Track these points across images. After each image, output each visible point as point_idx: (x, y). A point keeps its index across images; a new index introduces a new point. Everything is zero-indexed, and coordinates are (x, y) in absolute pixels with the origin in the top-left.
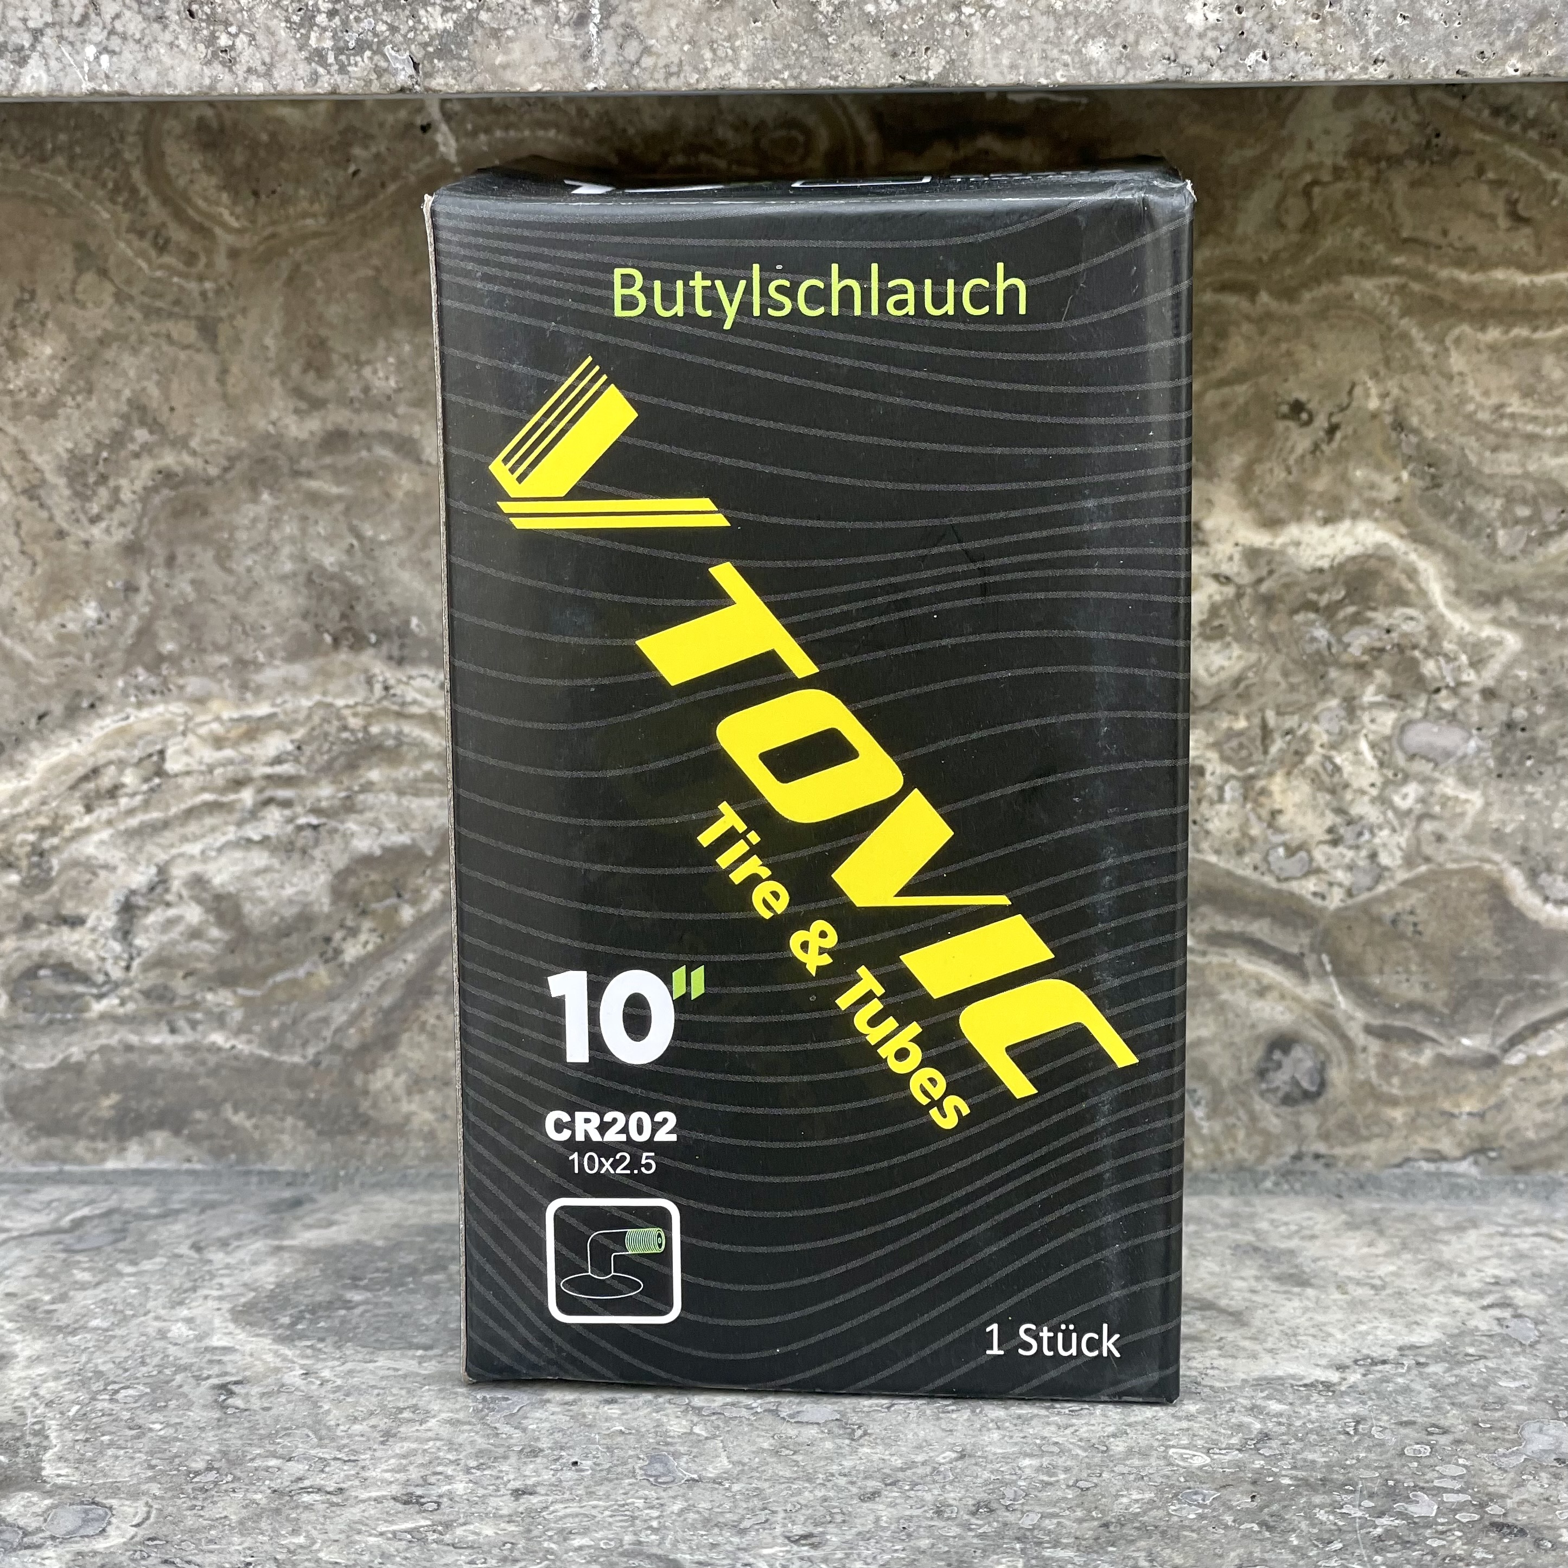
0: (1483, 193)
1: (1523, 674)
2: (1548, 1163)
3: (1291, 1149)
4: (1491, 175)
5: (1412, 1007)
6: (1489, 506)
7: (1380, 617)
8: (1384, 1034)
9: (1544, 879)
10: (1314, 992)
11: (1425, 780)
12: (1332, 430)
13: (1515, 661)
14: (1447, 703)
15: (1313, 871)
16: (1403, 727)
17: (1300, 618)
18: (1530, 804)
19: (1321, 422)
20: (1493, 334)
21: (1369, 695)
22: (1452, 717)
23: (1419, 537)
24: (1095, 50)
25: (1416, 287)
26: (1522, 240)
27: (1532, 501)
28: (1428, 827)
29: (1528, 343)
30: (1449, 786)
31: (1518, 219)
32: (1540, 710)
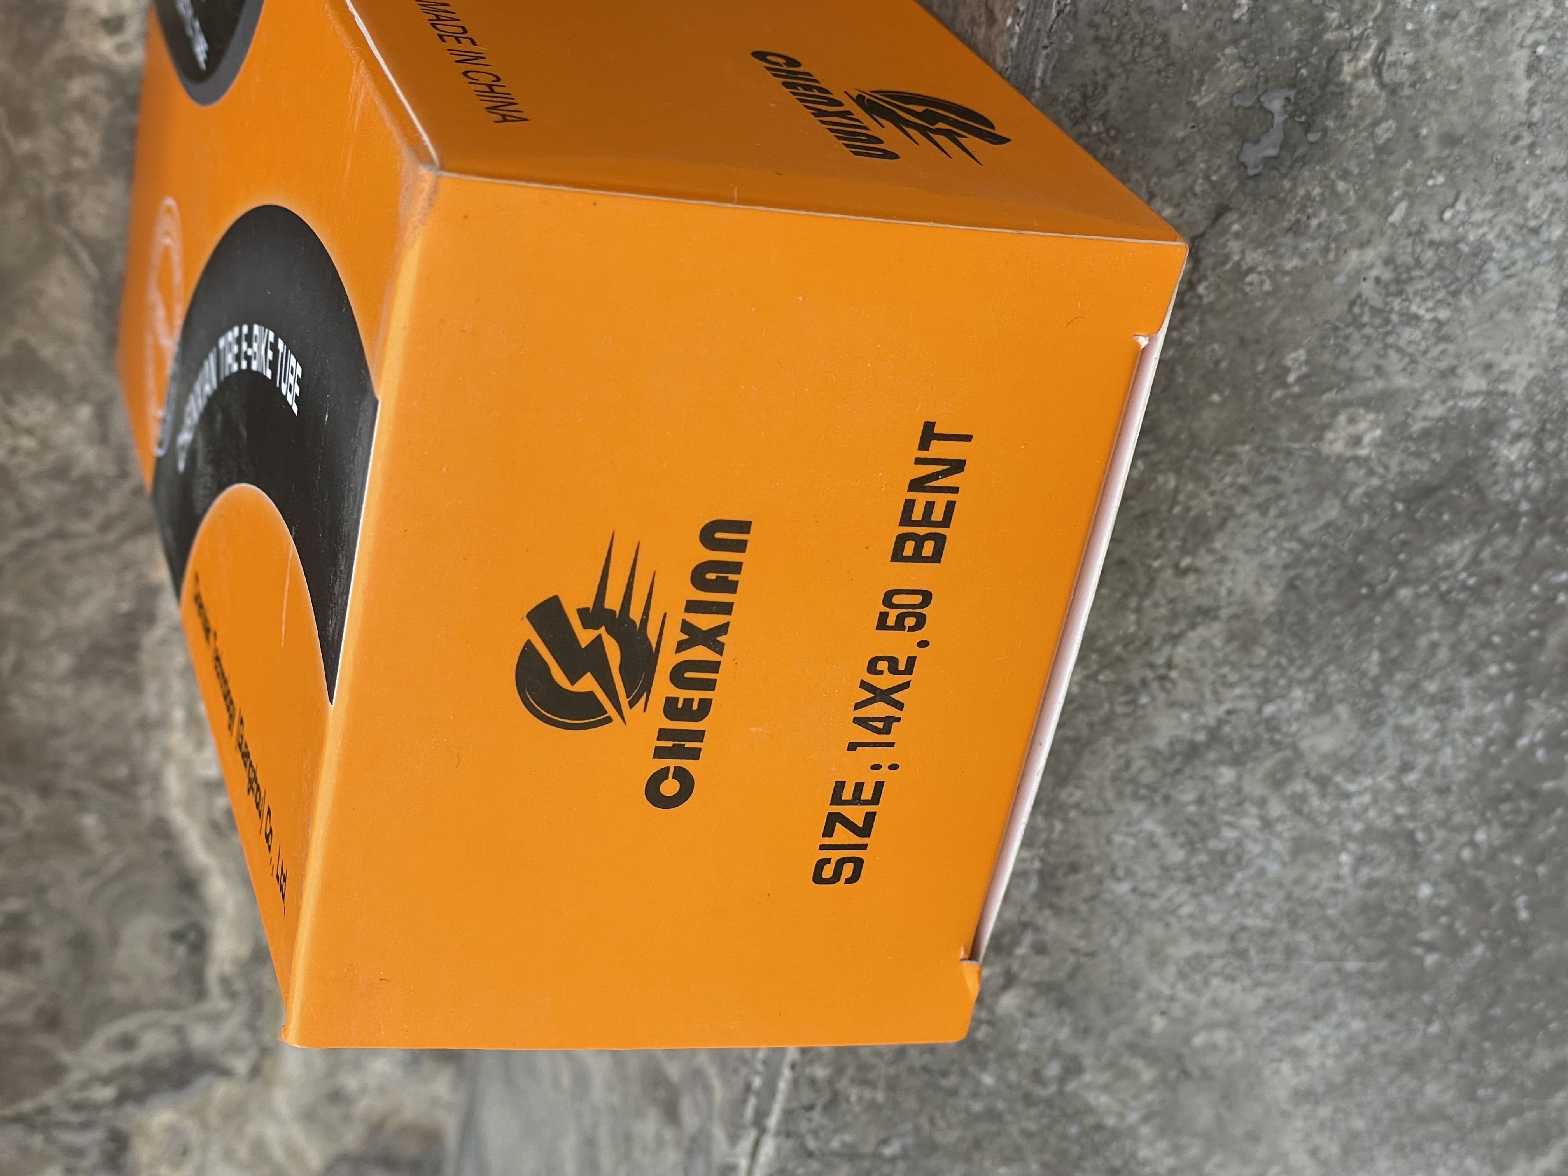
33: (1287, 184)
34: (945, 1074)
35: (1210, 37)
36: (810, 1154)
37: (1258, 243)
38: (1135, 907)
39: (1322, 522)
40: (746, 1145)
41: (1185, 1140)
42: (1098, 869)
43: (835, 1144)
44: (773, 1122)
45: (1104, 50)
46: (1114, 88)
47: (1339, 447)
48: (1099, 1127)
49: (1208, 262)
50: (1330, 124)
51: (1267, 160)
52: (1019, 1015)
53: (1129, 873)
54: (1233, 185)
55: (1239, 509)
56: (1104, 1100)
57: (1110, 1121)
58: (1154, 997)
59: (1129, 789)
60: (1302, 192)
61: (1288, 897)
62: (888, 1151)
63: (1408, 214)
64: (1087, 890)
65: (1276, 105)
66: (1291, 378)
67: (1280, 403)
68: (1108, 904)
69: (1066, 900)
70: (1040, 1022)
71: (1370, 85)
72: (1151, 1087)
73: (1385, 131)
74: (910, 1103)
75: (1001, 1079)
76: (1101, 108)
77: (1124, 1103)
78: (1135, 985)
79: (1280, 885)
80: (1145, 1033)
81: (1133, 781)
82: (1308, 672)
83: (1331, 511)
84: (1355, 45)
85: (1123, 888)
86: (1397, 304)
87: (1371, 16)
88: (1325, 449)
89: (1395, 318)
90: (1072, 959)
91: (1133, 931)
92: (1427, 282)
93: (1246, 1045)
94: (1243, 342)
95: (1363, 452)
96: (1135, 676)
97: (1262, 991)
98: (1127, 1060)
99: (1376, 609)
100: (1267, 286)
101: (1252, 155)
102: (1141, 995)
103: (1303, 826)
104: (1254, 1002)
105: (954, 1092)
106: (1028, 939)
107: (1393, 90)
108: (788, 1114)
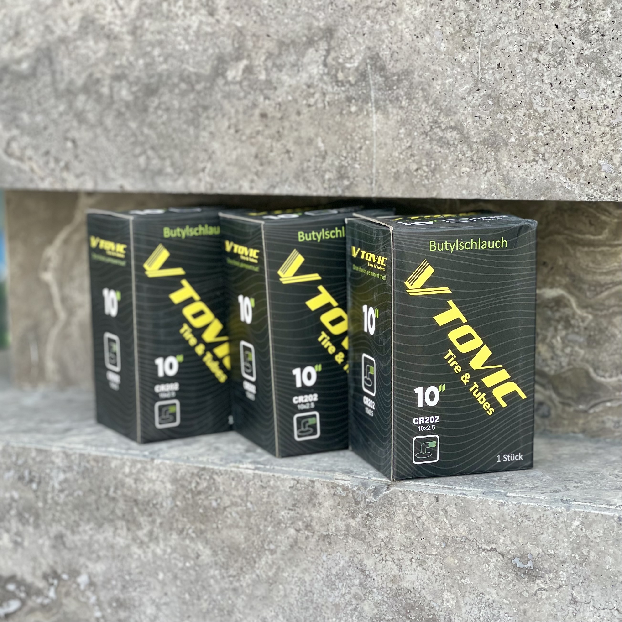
0: (584, 219)
1: (593, 324)
2: (599, 436)
3: (542, 428)
4: (586, 214)
5: (569, 398)
6: (585, 287)
7: (562, 310)
8: (563, 404)
9: (598, 371)
10: (548, 393)
11: (572, 347)
12: (552, 268)
13: (592, 321)
14: (576, 330)
15: (547, 365)
16: (567, 334)
17: (546, 309)
18: (594, 354)
19: (550, 266)
20: (586, 249)
21: (560, 327)
22: (577, 333)
23: (570, 293)
24: (464, 192)
25: (570, 238)
26: (592, 229)
27: (595, 286)
28: (572, 358)
29: (593, 252)
30: (577, 348)
31: (591, 224)
32: (597, 332)
33: (511, 571)
34: (271, 517)
35: (543, 545)
36: (248, 483)
37: (495, 566)
38: (319, 562)
39: (426, 596)
40: (250, 466)
41: (251, 588)
42: (330, 550)
43: (251, 489)
44: (257, 472)
45: (538, 519)
46: (530, 523)
47: (446, 597)
48: (255, 562)
49: (490, 553)
50: (526, 579)
51: (516, 564)
52: (288, 535)
53: (329, 559)
54: (509, 557)
55: (428, 572)
56: (263, 563)
57: (257, 565)
58: (293, 571)
59: (352, 555)
60: (509, 575)
61: (323, 605)
62: (249, 504)
63: (506, 604)
64: (324, 548)
65: (530, 564)
66: (462, 581)
67: (456, 579)
68: (320, 554)
69: (321, 543)
70: (286, 541)
71: (536, 588)
72: (267, 576)
73: (525, 594)
74: (263, 508)
75: (269, 532)
76: (525, 520)
77: (262, 568)
78: (297, 566)
79: (326, 603)
80: (283, 571)
81: (354, 556)
82: (386, 599)
83: (429, 598)
84: (545, 582)
85: (325, 558)
86: (483, 605)
87: (552, 585)
88: (445, 593)
89: (480, 606)
90: (304, 547)
91: (312, 563)
92: (489, 613)
93: (279, 601)
94: (471, 566)
95: (445, 604)
96: (383, 552)
97: (295, 602)
98: (275, 567)
99: (404, 615)
100: (485, 570)
101: (517, 560)
102: (294, 568)
103: (343, 606)
104: (292, 601)
105: (266, 520)
106: (310, 534)
107: (535, 594)
108: (260, 476)
